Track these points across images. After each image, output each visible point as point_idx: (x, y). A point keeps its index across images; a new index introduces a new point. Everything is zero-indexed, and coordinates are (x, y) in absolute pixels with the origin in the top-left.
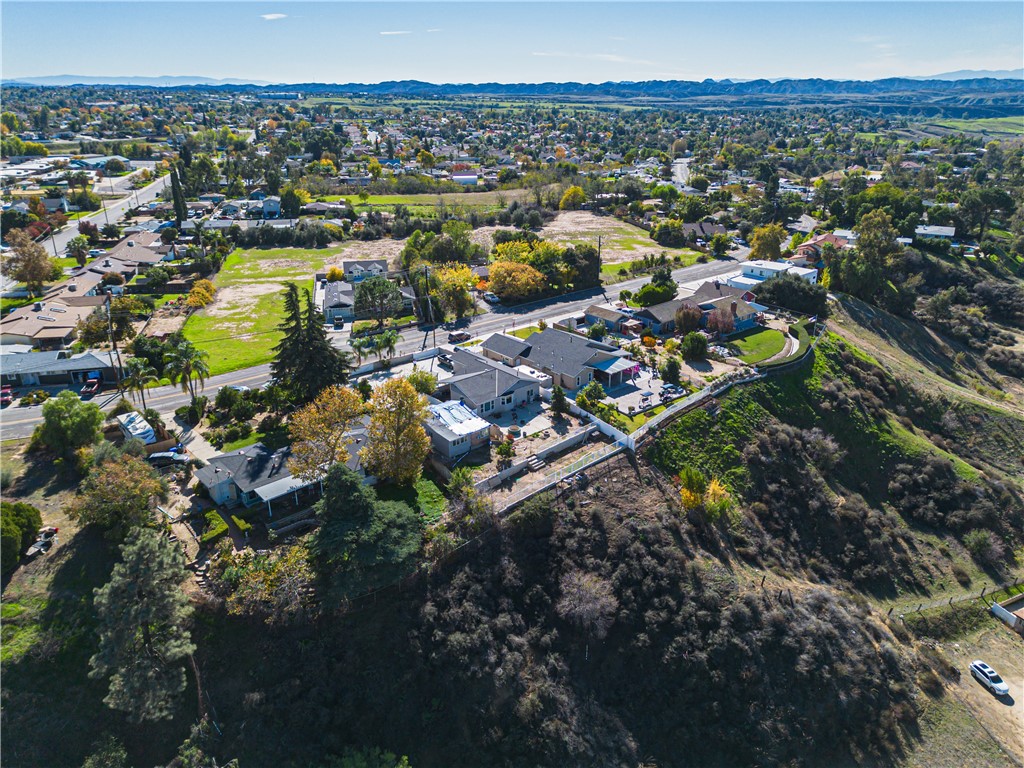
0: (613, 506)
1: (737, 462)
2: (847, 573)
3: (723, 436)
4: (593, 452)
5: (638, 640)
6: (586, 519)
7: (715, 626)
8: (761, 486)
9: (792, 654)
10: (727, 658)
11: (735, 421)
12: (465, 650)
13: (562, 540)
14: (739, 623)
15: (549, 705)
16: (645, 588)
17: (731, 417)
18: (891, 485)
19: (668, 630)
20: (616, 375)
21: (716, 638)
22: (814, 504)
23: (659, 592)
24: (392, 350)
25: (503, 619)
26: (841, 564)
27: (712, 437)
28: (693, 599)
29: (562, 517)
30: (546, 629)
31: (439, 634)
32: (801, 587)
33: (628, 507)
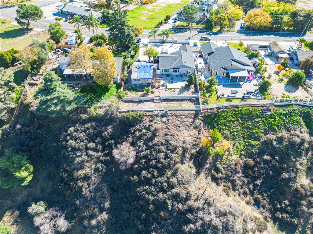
0: (168, 129)
1: (257, 138)
3: (260, 125)
4: (184, 105)
5: (133, 178)
6: (152, 128)
8: (261, 153)
11: (275, 121)
12: (71, 146)
13: (135, 131)
15: (86, 178)
16: (151, 163)
17: (275, 118)
22: (285, 175)
23: (155, 167)
26: (274, 206)
27: (252, 123)
28: (167, 178)
29: (143, 123)
33: (174, 132)
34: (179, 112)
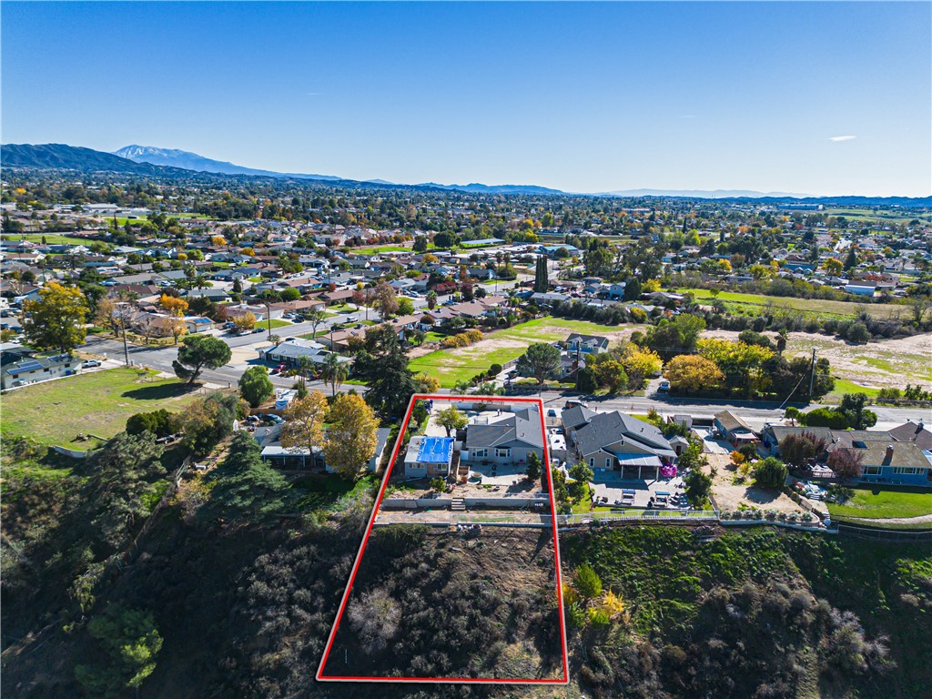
0: (479, 564)
1: (690, 597)
3: (692, 565)
4: (519, 517)
6: (441, 562)
11: (726, 558)
12: (256, 596)
13: (403, 566)
16: (435, 637)
17: (725, 552)
23: (445, 648)
25: (302, 593)
27: (673, 560)
29: (424, 550)
31: (253, 577)
33: (492, 570)
34: (506, 529)
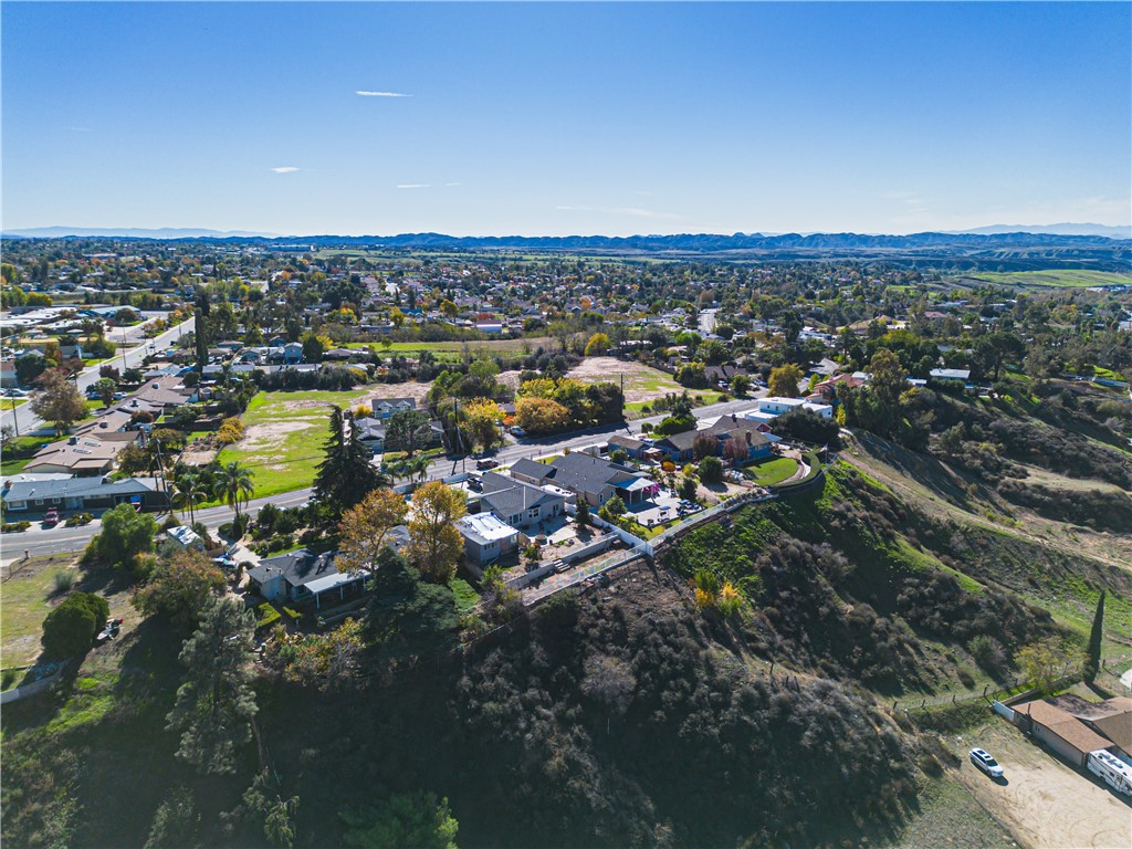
0: (633, 602)
1: (751, 571)
2: (855, 672)
3: (736, 548)
4: (614, 557)
5: (655, 716)
6: (608, 613)
7: (727, 705)
8: (773, 593)
9: (797, 731)
10: (738, 732)
11: (748, 535)
12: (497, 717)
13: (585, 630)
14: (748, 703)
15: (574, 767)
16: (661, 672)
17: (745, 531)
18: (899, 597)
19: (683, 708)
20: (637, 493)
21: (727, 715)
22: (824, 610)
23: (675, 675)
24: (423, 473)
25: (531, 693)
26: (850, 664)
27: (726, 548)
28: (706, 683)
29: (585, 610)
30: (570, 704)
31: (474, 703)
32: (808, 680)
33: (647, 604)
34: (623, 567)
